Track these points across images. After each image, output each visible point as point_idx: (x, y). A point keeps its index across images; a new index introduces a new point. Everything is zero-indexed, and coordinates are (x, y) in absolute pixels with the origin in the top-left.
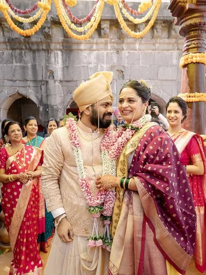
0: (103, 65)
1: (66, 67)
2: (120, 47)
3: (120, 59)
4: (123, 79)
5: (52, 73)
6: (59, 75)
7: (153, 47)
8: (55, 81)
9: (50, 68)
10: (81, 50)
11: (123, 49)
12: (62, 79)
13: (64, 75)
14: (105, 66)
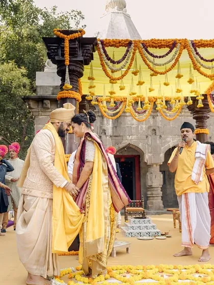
0: (142, 126)
1: (115, 127)
2: (155, 114)
3: (155, 122)
4: (156, 135)
5: (104, 130)
6: (110, 131)
7: (180, 114)
8: (106, 136)
9: (103, 128)
10: (126, 116)
11: (158, 116)
12: (112, 135)
13: (113, 132)
14: (144, 126)
